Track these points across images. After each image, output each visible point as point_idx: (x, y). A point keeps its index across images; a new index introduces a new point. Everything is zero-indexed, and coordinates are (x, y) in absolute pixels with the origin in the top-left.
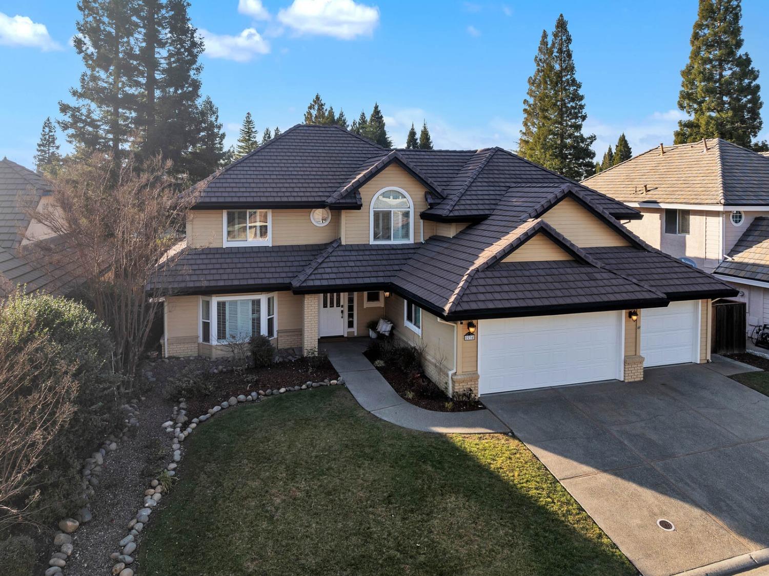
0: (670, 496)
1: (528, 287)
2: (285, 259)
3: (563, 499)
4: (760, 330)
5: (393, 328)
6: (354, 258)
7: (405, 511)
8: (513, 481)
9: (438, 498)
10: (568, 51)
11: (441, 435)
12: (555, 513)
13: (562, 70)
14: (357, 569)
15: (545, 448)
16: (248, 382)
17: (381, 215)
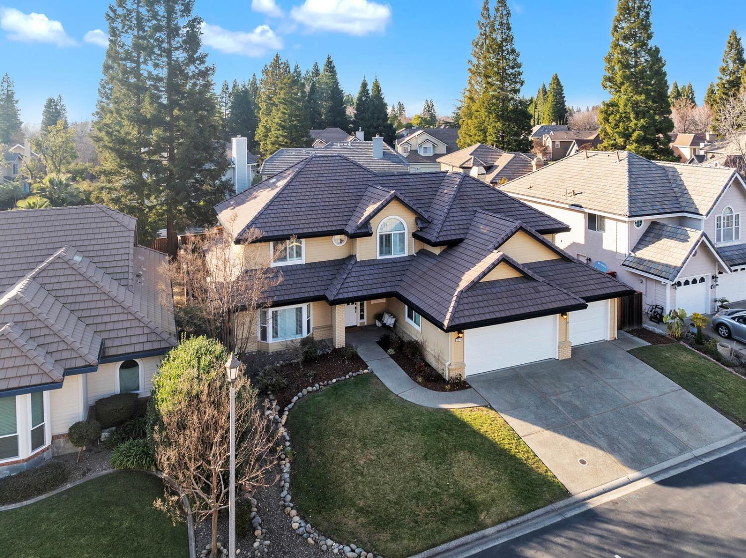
0: (586, 444)
1: (496, 302)
2: (317, 274)
3: (525, 449)
4: (653, 308)
5: (396, 321)
6: (367, 272)
7: (436, 463)
8: (495, 440)
9: (454, 454)
10: (508, 24)
11: (446, 411)
12: (521, 459)
13: (504, 40)
14: (418, 500)
15: (511, 416)
16: (310, 376)
17: (384, 237)
